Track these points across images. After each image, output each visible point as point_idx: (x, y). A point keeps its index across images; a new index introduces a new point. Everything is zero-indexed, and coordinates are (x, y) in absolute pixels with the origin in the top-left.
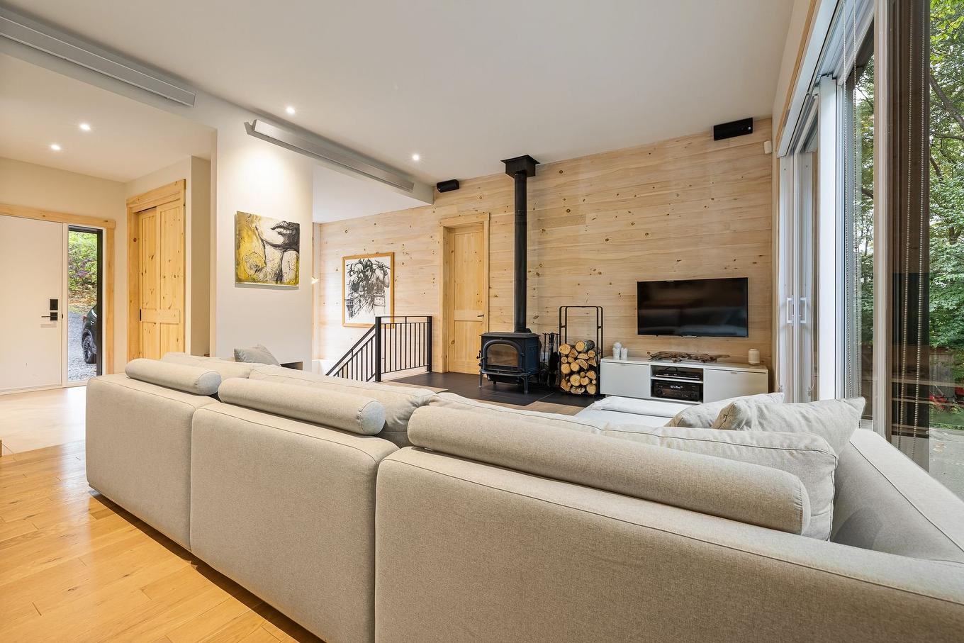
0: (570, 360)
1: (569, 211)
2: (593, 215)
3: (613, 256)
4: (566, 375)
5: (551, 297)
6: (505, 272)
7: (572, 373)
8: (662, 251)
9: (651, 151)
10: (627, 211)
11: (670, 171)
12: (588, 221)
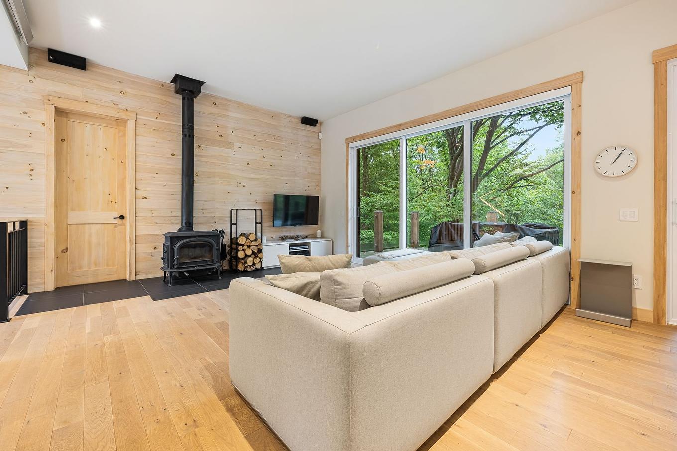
0: (245, 247)
1: (221, 136)
2: (240, 145)
3: (252, 176)
4: (243, 259)
5: (205, 201)
6: (157, 175)
7: (247, 256)
8: (279, 177)
9: (274, 116)
10: (260, 148)
11: (282, 131)
12: (236, 148)
